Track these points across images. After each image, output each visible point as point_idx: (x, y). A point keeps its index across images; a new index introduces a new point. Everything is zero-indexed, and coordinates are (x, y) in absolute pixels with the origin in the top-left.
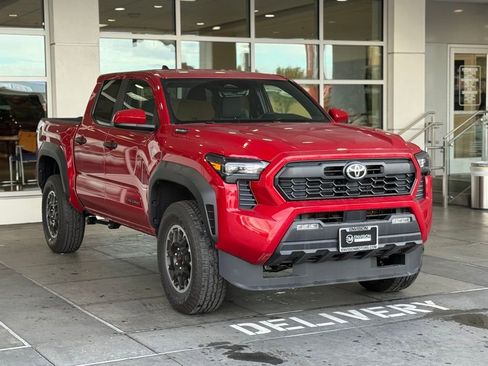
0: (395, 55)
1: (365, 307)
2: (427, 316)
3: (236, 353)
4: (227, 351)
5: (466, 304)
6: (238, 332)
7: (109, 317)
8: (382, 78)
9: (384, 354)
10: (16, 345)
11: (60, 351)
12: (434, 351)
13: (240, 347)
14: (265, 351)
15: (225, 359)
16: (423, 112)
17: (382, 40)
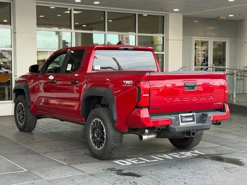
0: (169, 41)
1: (170, 153)
2: (197, 157)
3: (120, 172)
4: (116, 172)
5: (212, 152)
6: (118, 164)
7: (58, 158)
8: (163, 51)
9: (183, 173)
10: (20, 170)
11: (42, 172)
12: (204, 171)
13: (121, 170)
14: (132, 172)
15: (116, 176)
16: (181, 66)
17: (163, 34)
